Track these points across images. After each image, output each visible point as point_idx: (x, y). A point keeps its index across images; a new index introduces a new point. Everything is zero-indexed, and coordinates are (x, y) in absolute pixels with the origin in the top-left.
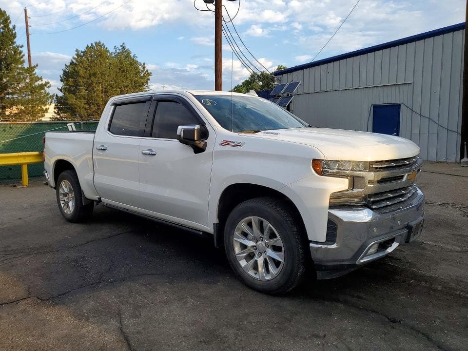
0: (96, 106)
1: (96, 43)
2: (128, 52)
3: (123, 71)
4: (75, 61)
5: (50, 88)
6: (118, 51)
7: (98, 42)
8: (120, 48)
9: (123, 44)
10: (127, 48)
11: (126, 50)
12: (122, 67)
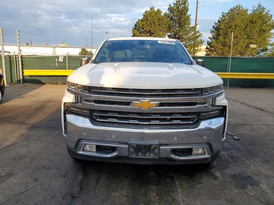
0: (228, 47)
1: (237, 6)
2: (263, 9)
3: (252, 23)
4: (220, 20)
5: (202, 37)
6: (255, 9)
7: (238, 5)
8: (257, 7)
9: (260, 3)
10: (262, 6)
11: (261, 7)
12: (252, 20)
